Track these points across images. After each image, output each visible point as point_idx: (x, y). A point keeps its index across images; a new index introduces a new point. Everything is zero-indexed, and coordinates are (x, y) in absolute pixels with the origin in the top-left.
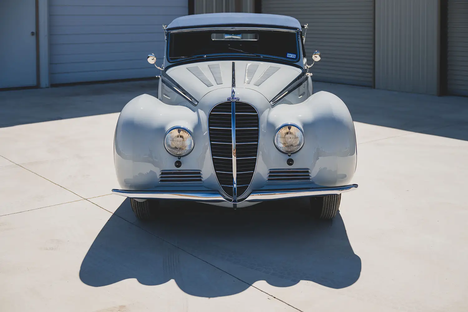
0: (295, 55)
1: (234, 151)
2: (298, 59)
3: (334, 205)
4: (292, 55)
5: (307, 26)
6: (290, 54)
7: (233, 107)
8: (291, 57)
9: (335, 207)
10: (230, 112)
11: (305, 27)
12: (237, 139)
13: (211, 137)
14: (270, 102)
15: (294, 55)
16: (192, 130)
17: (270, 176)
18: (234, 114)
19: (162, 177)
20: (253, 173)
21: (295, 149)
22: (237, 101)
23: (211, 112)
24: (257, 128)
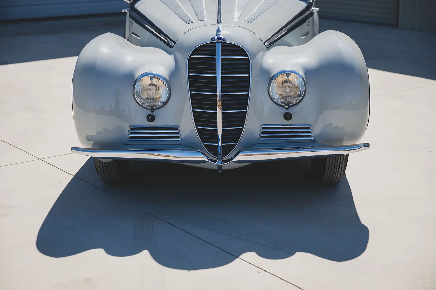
1: (219, 103)
3: (339, 167)
7: (219, 48)
9: (340, 170)
10: (215, 55)
12: (222, 87)
13: (191, 86)
14: (264, 43)
16: (167, 78)
17: (263, 133)
18: (219, 57)
19: (131, 133)
20: (242, 129)
21: (294, 100)
22: (224, 42)
23: (191, 55)
24: (248, 75)
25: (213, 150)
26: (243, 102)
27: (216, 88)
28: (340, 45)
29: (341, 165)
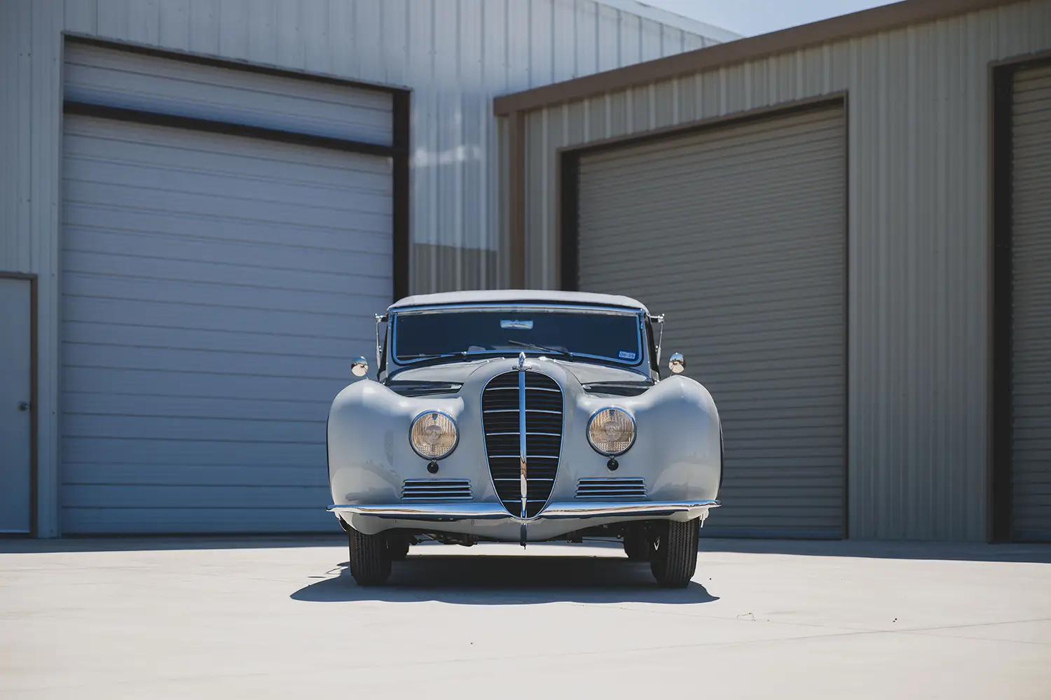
0: (634, 355)
2: (639, 361)
3: (686, 553)
4: (628, 354)
5: (662, 318)
6: (625, 353)
7: (522, 377)
8: (627, 357)
9: (687, 555)
10: (518, 386)
11: (660, 321)
12: (527, 425)
13: (485, 427)
14: (582, 384)
15: (631, 354)
16: (455, 419)
17: (580, 488)
18: (523, 388)
19: (406, 490)
20: (553, 482)
21: (622, 447)
22: (529, 370)
23: (486, 388)
24: (560, 413)
25: (515, 510)
26: (555, 445)
27: (518, 425)
28: (682, 385)
29: (688, 547)
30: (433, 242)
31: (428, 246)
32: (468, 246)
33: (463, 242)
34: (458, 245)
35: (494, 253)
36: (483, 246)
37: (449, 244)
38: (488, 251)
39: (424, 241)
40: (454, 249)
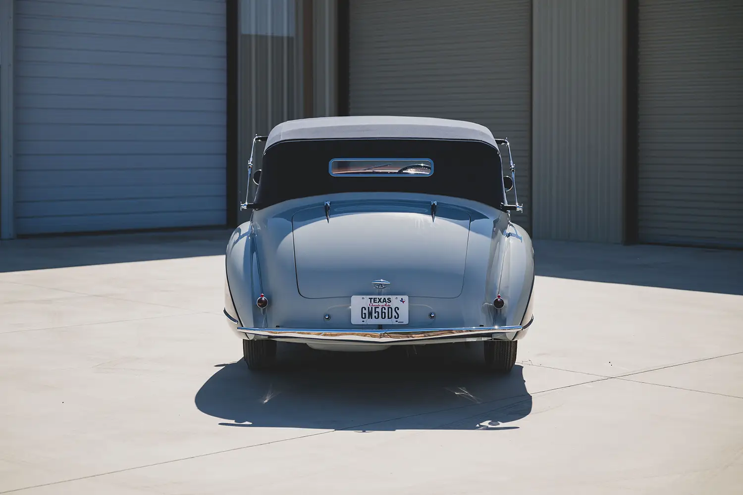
30: (253, 33)
31: (250, 36)
32: (275, 35)
33: (272, 33)
34: (269, 34)
35: (292, 38)
36: (285, 34)
37: (264, 33)
38: (288, 37)
39: (247, 33)
40: (266, 37)
